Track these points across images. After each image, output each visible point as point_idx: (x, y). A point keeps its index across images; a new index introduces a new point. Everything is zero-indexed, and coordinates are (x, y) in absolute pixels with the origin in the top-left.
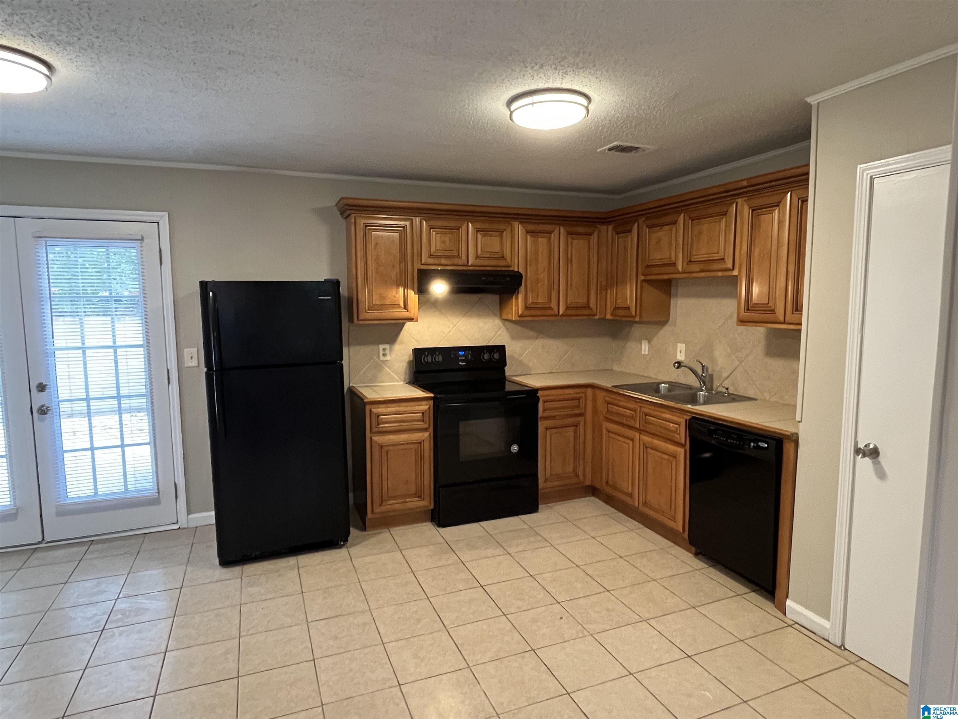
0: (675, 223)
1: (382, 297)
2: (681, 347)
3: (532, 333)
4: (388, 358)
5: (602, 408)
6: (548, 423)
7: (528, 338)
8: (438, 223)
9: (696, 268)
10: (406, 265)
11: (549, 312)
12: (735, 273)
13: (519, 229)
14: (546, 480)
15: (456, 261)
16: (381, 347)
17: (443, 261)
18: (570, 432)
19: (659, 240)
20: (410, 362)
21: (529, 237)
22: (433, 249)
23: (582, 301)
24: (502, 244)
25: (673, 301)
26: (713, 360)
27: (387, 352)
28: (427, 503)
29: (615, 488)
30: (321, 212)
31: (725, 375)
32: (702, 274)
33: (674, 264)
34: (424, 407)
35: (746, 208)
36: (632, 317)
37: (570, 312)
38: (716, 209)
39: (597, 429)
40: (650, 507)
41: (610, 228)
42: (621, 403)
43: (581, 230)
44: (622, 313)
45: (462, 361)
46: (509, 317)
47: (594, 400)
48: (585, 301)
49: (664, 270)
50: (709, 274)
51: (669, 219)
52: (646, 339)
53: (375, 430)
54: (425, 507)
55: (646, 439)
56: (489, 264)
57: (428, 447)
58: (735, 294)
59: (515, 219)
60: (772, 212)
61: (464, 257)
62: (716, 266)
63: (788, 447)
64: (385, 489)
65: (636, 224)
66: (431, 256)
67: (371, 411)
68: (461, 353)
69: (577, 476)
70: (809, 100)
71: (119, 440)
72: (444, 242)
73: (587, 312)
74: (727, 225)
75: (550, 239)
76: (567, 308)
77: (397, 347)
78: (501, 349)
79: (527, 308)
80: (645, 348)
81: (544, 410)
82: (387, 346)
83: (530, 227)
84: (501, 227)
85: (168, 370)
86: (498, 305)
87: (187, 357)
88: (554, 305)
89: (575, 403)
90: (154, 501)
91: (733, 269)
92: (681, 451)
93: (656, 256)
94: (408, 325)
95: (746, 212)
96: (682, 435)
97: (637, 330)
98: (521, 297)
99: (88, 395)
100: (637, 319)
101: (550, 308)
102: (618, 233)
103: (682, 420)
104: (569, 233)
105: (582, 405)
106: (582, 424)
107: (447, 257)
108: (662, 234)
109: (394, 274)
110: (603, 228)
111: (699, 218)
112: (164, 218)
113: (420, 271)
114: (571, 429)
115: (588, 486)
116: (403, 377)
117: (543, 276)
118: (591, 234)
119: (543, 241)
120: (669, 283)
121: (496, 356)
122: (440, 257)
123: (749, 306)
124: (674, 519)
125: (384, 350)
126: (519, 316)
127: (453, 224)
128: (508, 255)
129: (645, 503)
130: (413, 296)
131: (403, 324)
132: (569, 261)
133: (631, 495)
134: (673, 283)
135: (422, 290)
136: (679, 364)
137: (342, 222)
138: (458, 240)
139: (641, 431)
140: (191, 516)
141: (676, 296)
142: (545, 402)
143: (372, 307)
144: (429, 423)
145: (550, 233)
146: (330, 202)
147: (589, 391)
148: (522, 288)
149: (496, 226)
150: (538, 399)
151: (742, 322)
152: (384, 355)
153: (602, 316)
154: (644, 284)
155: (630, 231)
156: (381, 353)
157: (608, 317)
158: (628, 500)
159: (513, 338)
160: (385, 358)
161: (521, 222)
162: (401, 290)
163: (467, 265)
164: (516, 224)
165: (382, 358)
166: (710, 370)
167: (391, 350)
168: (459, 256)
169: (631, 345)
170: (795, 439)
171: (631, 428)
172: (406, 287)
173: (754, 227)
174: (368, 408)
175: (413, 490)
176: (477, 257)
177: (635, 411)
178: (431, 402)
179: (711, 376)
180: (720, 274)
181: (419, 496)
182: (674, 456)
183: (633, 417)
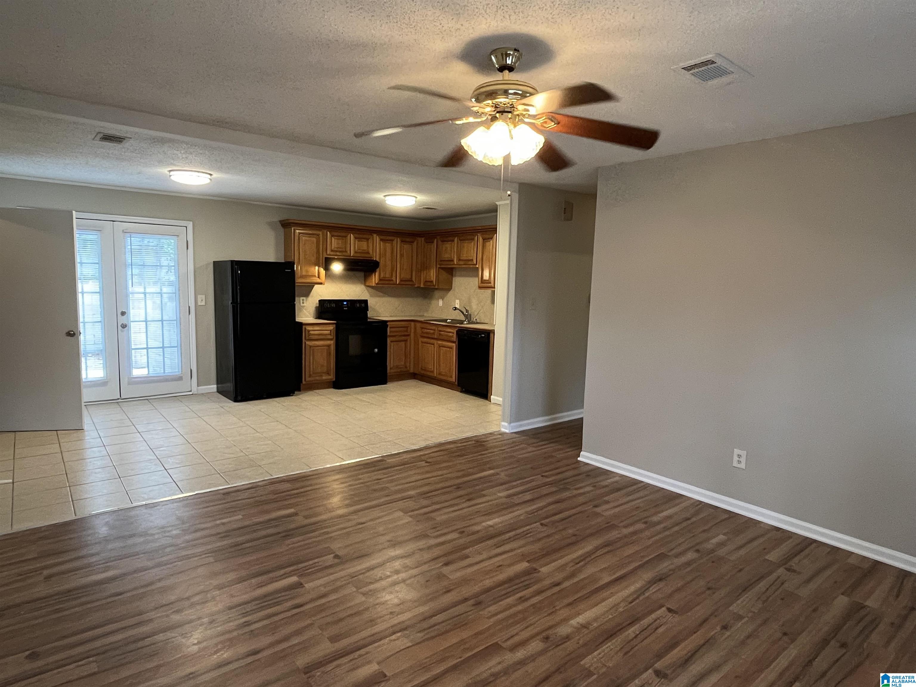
0: (453, 241)
1: (307, 271)
2: (457, 301)
3: (381, 294)
4: (305, 304)
5: (419, 331)
6: (392, 339)
7: (379, 296)
8: (336, 234)
9: (461, 263)
10: (319, 255)
11: (391, 282)
12: (477, 266)
13: (377, 238)
14: (391, 369)
15: (344, 254)
16: (301, 298)
17: (338, 253)
18: (403, 344)
19: (446, 248)
20: (316, 307)
21: (382, 243)
22: (333, 248)
23: (408, 277)
24: (368, 246)
25: (454, 279)
26: (471, 306)
27: (305, 301)
28: (332, 377)
29: (425, 370)
30: (271, 225)
31: (476, 314)
32: (464, 266)
33: (453, 261)
34: (331, 328)
35: (481, 238)
36: (434, 286)
37: (403, 283)
38: (469, 237)
39: (416, 343)
40: (442, 375)
41: (423, 239)
42: (428, 327)
43: (408, 240)
44: (429, 284)
45: (345, 307)
46: (371, 284)
47: (415, 328)
48: (410, 277)
49: (448, 263)
50: (467, 266)
51: (451, 238)
52: (441, 298)
53: (307, 338)
54: (331, 379)
55: (440, 342)
56: (360, 256)
57: (333, 348)
58: (477, 276)
59: (375, 233)
60: (490, 241)
61: (349, 252)
62: (470, 263)
63: (492, 335)
64: (312, 369)
65: (436, 240)
66: (332, 251)
67: (305, 328)
68: (345, 303)
69: (406, 367)
70: (497, 203)
71: (162, 344)
72: (338, 244)
73: (410, 283)
74: (474, 244)
75: (392, 243)
76: (401, 281)
77: (310, 298)
78: (366, 302)
79: (380, 280)
80: (441, 303)
81: (390, 332)
82: (304, 298)
83: (382, 237)
84: (367, 236)
85: (189, 307)
86: (363, 278)
87: (199, 300)
88: (394, 278)
89: (405, 329)
90: (180, 378)
91: (476, 264)
92: (454, 345)
93: (446, 256)
94: (316, 286)
95: (481, 239)
96: (455, 338)
97: (437, 294)
98: (377, 274)
99: (146, 319)
100: (436, 287)
101: (392, 280)
102: (427, 243)
103: (455, 331)
104: (402, 241)
105: (409, 331)
106: (409, 340)
107: (340, 252)
108: (448, 245)
109: (313, 259)
110: (419, 239)
111: (464, 240)
112: (190, 225)
113: (326, 258)
114: (403, 343)
115: (411, 373)
116: (312, 315)
117: (389, 263)
118: (413, 242)
119: (388, 245)
120: (452, 269)
121: (363, 305)
122: (336, 251)
123: (483, 281)
124: (451, 377)
125: (303, 300)
126: (377, 284)
127: (344, 234)
128: (371, 252)
129: (440, 374)
130: (322, 271)
131: (314, 286)
132: (402, 256)
133: (433, 372)
134: (454, 270)
135: (327, 268)
136: (456, 309)
137: (282, 230)
138: (346, 243)
139: (437, 339)
140: (200, 387)
141: (455, 276)
142: (390, 328)
143: (302, 277)
144: (333, 336)
145: (392, 240)
146: (276, 219)
147: (412, 323)
148: (378, 270)
149: (365, 236)
150: (388, 325)
151: (480, 288)
152: (303, 303)
153: (419, 285)
154: (440, 270)
155: (433, 242)
156: (301, 302)
157: (422, 286)
158: (431, 374)
159: (371, 296)
160: (303, 305)
161: (377, 235)
162: (317, 268)
163: (350, 256)
164: (375, 235)
165: (302, 304)
166: (469, 312)
167: (306, 300)
168: (346, 252)
169: (434, 302)
170: (493, 332)
171: (433, 338)
172: (319, 266)
173: (484, 247)
174: (304, 327)
175: (325, 369)
176: (355, 252)
177: (434, 330)
178: (335, 326)
179: (470, 315)
180: (471, 266)
181: (328, 374)
182: (451, 348)
183: (434, 334)
